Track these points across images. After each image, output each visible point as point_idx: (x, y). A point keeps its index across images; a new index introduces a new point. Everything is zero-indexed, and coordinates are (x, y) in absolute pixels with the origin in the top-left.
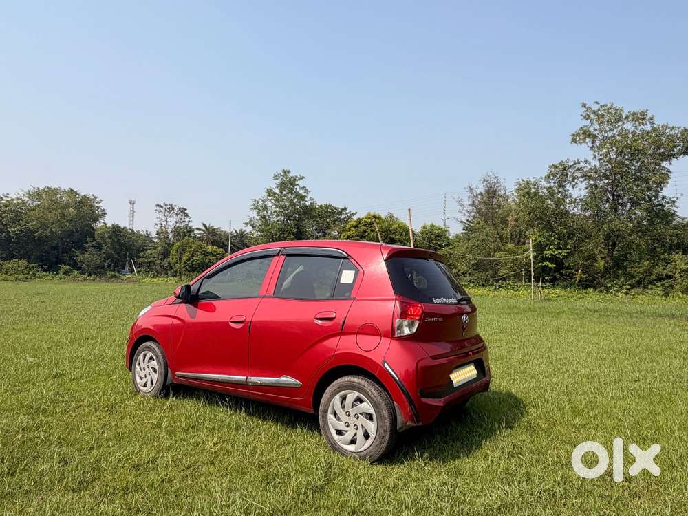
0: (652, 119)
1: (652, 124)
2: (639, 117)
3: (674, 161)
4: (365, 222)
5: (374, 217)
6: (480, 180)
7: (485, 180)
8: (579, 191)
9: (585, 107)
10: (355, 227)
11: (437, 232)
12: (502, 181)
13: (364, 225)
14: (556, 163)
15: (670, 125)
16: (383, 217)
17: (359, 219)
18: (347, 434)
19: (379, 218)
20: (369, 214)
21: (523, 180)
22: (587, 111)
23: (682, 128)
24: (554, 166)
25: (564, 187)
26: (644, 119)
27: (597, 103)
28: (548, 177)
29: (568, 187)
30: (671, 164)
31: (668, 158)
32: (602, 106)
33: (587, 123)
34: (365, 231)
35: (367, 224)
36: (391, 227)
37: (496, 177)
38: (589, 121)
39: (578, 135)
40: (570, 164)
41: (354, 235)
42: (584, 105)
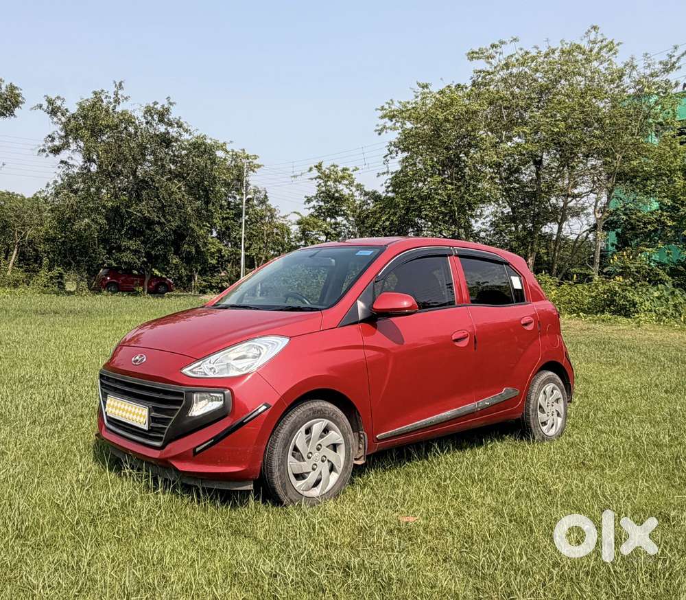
23: (7, 83)
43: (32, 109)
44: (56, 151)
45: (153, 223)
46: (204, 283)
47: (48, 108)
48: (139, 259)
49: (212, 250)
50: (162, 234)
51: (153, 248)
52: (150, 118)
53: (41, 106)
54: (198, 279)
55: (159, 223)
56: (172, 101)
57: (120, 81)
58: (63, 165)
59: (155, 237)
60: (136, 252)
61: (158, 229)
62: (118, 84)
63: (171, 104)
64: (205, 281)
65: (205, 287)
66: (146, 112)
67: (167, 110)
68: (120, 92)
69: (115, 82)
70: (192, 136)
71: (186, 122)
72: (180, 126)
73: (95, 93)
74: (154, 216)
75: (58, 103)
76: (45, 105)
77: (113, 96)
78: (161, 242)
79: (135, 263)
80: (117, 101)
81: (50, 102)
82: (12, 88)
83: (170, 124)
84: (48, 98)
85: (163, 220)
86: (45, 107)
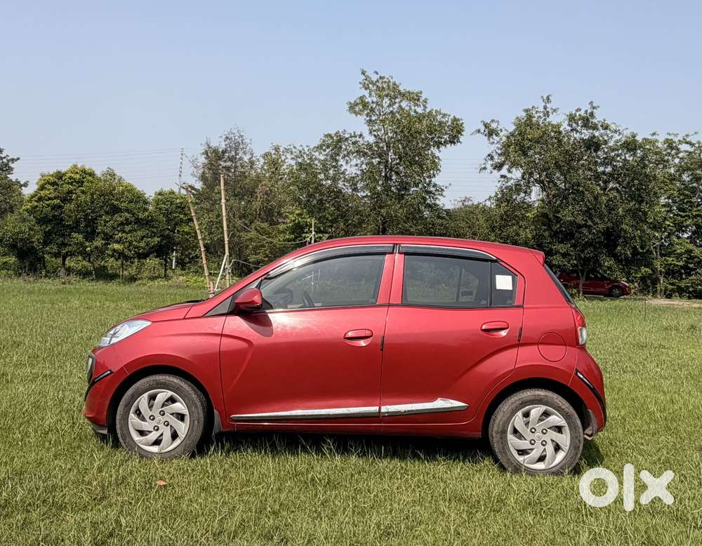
0: (425, 101)
1: (425, 107)
2: (415, 98)
3: (442, 148)
4: (70, 178)
5: (84, 171)
6: (221, 137)
7: (227, 138)
8: (352, 167)
9: (364, 74)
10: (53, 184)
11: (178, 201)
12: (247, 141)
13: (68, 183)
14: (333, 132)
15: (443, 112)
16: (98, 173)
17: (59, 172)
18: (534, 451)
19: (92, 174)
20: (75, 166)
21: (295, 148)
22: (366, 80)
23: (452, 117)
24: (329, 136)
25: (337, 161)
26: (418, 100)
27: (377, 73)
28: (320, 148)
29: (342, 162)
30: (440, 151)
31: (438, 144)
32: (381, 78)
33: (366, 93)
34: (70, 192)
35: (72, 181)
36: (114, 189)
37: (242, 136)
38: (368, 91)
39: (357, 104)
40: (347, 136)
41: (52, 196)
42: (363, 73)
43: (472, 134)
44: (499, 167)
45: (580, 226)
46: (670, 287)
47: (485, 131)
48: (568, 262)
49: (679, 251)
50: (590, 236)
51: (583, 251)
52: (574, 125)
53: (479, 131)
54: (664, 282)
55: (586, 226)
56: (594, 105)
57: (547, 95)
58: (502, 179)
59: (583, 240)
60: (564, 255)
61: (585, 231)
62: (545, 98)
63: (594, 108)
64: (672, 284)
65: (673, 290)
66: (570, 121)
67: (592, 115)
68: (549, 106)
69: (542, 97)
70: (621, 136)
71: (614, 123)
72: (606, 127)
73: (526, 111)
74: (580, 220)
75: (494, 126)
76: (482, 129)
77: (542, 110)
78: (589, 244)
79: (565, 265)
80: (547, 114)
81: (486, 126)
82: (455, 120)
83: (595, 127)
84: (484, 123)
85: (590, 223)
86: (482, 131)
